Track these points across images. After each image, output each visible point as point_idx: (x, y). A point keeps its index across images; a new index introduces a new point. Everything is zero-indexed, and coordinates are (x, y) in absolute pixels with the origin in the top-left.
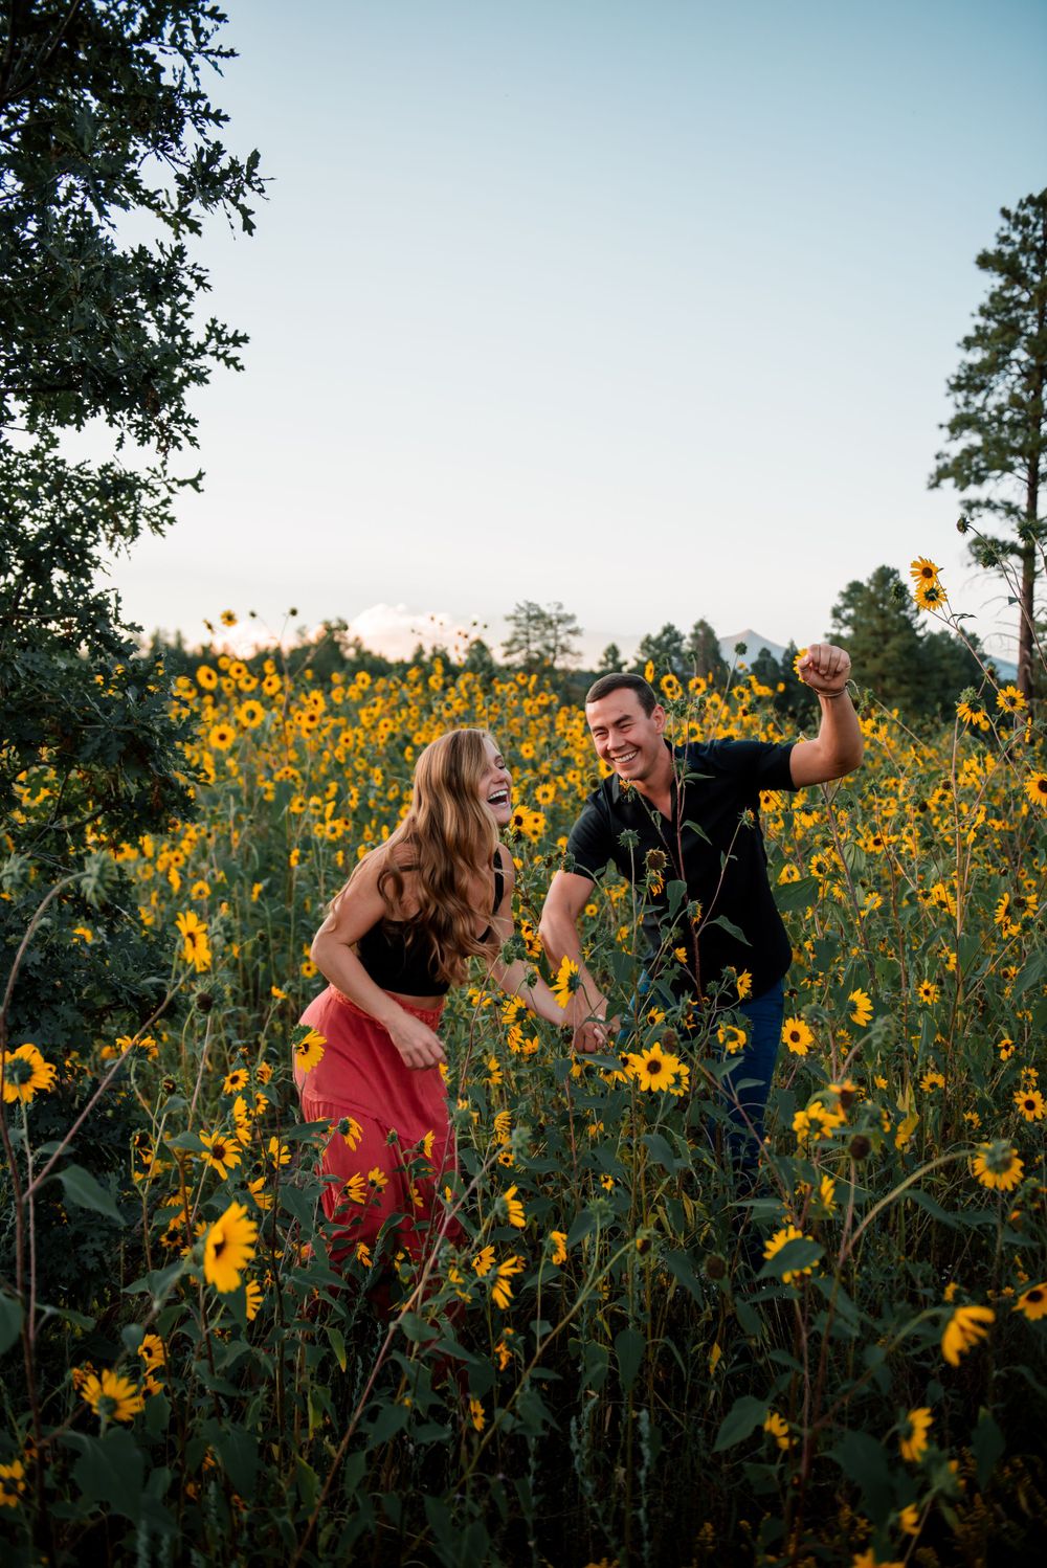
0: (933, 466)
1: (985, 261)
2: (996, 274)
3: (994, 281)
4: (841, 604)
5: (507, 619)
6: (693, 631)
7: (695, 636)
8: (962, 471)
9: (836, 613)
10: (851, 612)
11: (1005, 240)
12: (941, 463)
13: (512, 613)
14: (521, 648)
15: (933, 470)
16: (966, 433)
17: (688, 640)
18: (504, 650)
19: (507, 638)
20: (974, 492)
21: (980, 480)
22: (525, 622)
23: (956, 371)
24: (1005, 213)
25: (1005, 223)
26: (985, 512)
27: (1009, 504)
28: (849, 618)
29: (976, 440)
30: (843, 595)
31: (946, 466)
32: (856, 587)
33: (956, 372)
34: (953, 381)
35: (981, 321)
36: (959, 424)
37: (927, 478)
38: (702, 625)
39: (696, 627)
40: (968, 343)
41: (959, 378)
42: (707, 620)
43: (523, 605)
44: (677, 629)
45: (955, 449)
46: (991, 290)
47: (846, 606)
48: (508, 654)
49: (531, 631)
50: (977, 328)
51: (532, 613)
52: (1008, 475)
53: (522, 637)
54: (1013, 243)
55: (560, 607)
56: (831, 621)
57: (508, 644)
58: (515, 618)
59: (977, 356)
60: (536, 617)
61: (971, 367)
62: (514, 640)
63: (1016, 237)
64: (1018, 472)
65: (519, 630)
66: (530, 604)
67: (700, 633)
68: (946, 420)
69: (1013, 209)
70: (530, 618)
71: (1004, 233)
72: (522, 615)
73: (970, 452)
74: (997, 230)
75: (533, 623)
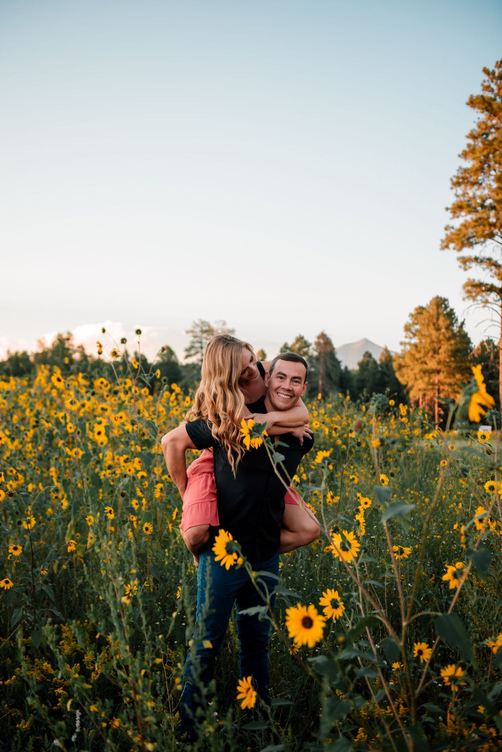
0: (443, 235)
1: (472, 103)
2: (479, 111)
3: (479, 116)
4: (411, 322)
5: (188, 332)
6: (316, 340)
7: (318, 344)
8: (461, 239)
9: (407, 328)
10: (417, 327)
11: (487, 88)
12: (448, 232)
13: (190, 328)
14: (197, 353)
15: (443, 237)
16: (463, 213)
17: (313, 346)
18: (185, 354)
19: (188, 345)
20: (467, 252)
21: (471, 245)
22: (199, 334)
23: (455, 173)
24: (486, 71)
25: (486, 78)
26: (473, 264)
27: (489, 260)
28: (417, 331)
29: (470, 218)
30: (411, 315)
31: (452, 233)
32: (420, 310)
33: (456, 175)
34: (455, 180)
35: (471, 142)
36: (458, 208)
37: (440, 243)
38: (323, 336)
39: (319, 338)
40: (465, 155)
41: (458, 178)
42: (326, 332)
43: (198, 322)
44: (306, 338)
45: (457, 223)
46: (477, 121)
47: (414, 324)
48: (187, 356)
49: (204, 341)
50: (469, 145)
51: (205, 328)
52: (489, 241)
53: (198, 345)
54: (492, 90)
55: (224, 323)
56: (404, 334)
57: (188, 350)
58: (192, 332)
59: (469, 164)
60: (206, 331)
61: (466, 171)
62: (192, 347)
63: (493, 86)
64: (497, 238)
65: (195, 340)
66: (203, 322)
67: (322, 341)
68: (450, 206)
69: (491, 67)
70: (203, 332)
71: (486, 84)
72: (198, 330)
73: (465, 226)
74: (481, 81)
75: (205, 335)
